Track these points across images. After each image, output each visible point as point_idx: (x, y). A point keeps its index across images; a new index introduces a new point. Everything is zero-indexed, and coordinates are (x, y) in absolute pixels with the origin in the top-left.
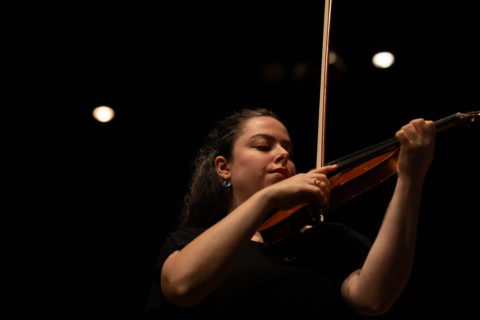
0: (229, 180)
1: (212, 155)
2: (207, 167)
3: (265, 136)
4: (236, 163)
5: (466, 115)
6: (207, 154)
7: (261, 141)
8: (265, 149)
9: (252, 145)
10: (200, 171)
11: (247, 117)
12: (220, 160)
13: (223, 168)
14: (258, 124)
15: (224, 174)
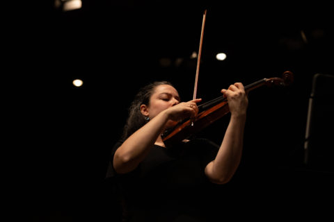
0: (148, 116)
1: (139, 104)
2: (137, 110)
3: (167, 94)
4: (152, 107)
5: (268, 80)
6: (137, 104)
7: (164, 96)
8: (167, 100)
9: (160, 98)
10: (133, 112)
11: (157, 85)
12: (143, 107)
13: (145, 111)
14: (163, 88)
15: (145, 114)
